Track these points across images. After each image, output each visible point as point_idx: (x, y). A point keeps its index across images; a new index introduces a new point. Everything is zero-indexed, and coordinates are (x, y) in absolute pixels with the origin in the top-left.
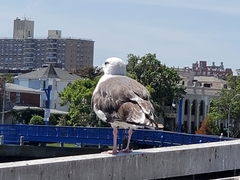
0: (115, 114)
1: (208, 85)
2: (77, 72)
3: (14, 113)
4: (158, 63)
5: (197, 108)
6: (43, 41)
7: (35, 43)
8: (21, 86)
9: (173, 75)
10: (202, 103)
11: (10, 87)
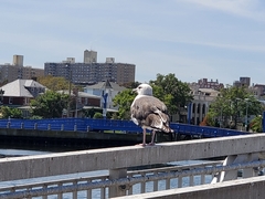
0: (144, 121)
1: (208, 94)
2: (124, 85)
3: (84, 111)
4: (176, 80)
5: (201, 108)
6: (102, 65)
7: (98, 66)
8: (89, 93)
9: (186, 87)
10: (204, 106)
11: (81, 94)
